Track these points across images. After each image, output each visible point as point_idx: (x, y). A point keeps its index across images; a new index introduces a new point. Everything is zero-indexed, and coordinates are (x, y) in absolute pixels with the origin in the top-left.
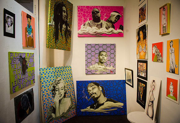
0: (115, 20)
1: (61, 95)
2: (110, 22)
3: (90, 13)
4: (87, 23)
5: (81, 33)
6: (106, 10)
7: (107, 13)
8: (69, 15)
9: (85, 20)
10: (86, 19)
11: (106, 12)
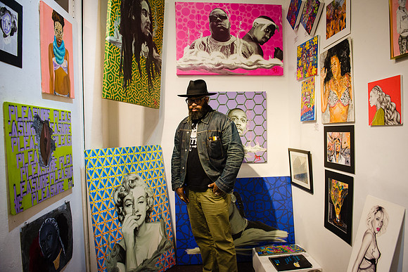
0: (264, 37)
1: (140, 216)
2: (252, 41)
3: (205, 18)
4: (198, 41)
5: (184, 67)
6: (244, 13)
7: (246, 20)
8: (156, 23)
9: (193, 34)
10: (198, 33)
11: (242, 16)
